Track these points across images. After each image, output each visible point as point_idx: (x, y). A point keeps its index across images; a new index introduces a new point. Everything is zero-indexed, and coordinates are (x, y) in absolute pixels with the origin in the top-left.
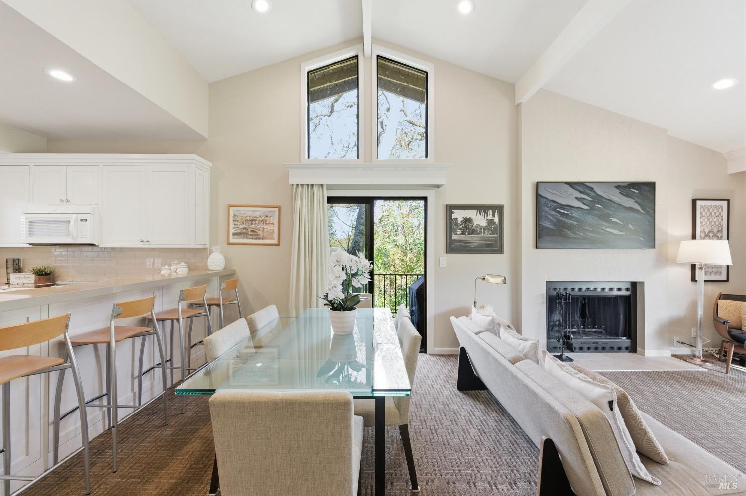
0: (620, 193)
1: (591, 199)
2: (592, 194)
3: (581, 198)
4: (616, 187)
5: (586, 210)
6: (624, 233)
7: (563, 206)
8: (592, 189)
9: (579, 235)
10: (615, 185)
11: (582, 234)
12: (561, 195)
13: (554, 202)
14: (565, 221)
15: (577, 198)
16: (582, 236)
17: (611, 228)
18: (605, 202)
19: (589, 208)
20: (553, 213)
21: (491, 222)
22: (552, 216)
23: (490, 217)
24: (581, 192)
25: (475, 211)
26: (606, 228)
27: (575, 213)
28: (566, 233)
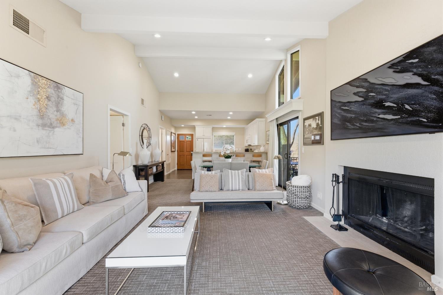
0: (394, 72)
1: (365, 90)
2: (366, 84)
3: (358, 92)
4: (389, 67)
5: (362, 101)
6: (399, 117)
7: (344, 104)
8: (366, 80)
9: (357, 126)
10: (389, 65)
11: (358, 125)
12: (344, 95)
13: (340, 102)
14: (346, 116)
15: (355, 94)
16: (358, 126)
17: (384, 114)
18: (377, 88)
19: (363, 99)
20: (339, 111)
21: (318, 124)
22: (339, 114)
23: (317, 122)
24: (357, 87)
25: (312, 119)
26: (379, 115)
27: (353, 107)
28: (347, 126)
